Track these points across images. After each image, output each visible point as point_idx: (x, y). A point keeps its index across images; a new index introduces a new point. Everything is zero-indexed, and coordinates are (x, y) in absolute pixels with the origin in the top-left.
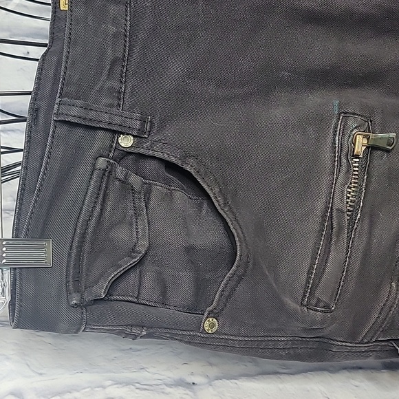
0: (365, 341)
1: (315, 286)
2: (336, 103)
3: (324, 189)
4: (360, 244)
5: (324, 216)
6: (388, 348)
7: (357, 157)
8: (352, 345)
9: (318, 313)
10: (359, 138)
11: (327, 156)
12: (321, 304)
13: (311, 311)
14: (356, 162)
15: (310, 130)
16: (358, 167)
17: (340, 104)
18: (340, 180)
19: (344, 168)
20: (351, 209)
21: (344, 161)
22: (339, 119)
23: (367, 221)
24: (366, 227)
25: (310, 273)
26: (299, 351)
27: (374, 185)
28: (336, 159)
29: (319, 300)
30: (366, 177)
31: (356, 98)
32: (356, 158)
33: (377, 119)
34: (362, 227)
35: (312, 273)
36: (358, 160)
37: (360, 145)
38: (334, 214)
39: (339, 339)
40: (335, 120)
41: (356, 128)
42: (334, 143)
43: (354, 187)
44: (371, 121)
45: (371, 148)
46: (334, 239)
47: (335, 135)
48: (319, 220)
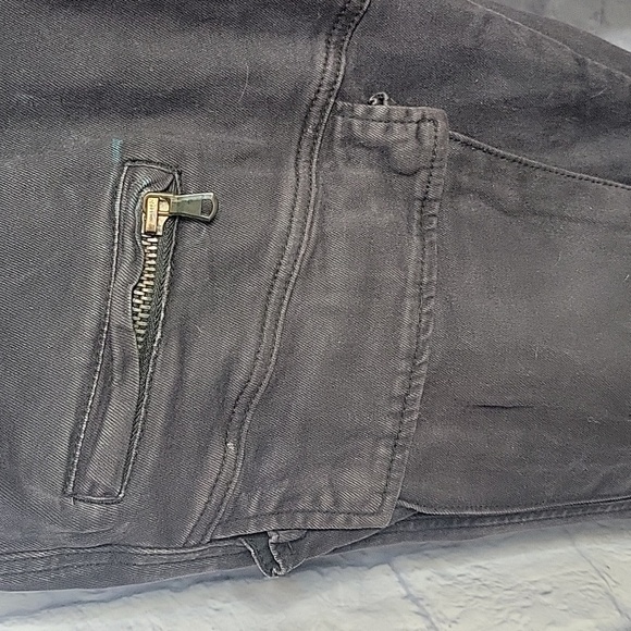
0: (193, 542)
1: (85, 460)
2: (117, 144)
3: (95, 292)
4: (164, 382)
5: (96, 340)
6: (237, 550)
7: (152, 234)
8: (170, 552)
9: (95, 506)
10: (153, 202)
11: (99, 235)
12: (99, 491)
13: (82, 505)
14: (152, 244)
15: (70, 192)
16: (156, 252)
17: (123, 147)
18: (123, 276)
19: (129, 256)
20: (145, 324)
21: (129, 243)
22: (122, 171)
23: (174, 343)
24: (173, 352)
25: (73, 439)
26: (78, 572)
27: (185, 281)
28: (116, 240)
29: (94, 485)
30: (169, 268)
31: (153, 135)
32: (153, 237)
33: (191, 169)
34: (166, 353)
35: (79, 438)
36: (155, 240)
37: (155, 214)
38: (114, 334)
39: (144, 545)
40: (114, 174)
41: (148, 185)
42: (112, 212)
43: (147, 286)
44: (180, 174)
45: (177, 219)
46: (117, 377)
47: (115, 198)
48: (88, 347)
